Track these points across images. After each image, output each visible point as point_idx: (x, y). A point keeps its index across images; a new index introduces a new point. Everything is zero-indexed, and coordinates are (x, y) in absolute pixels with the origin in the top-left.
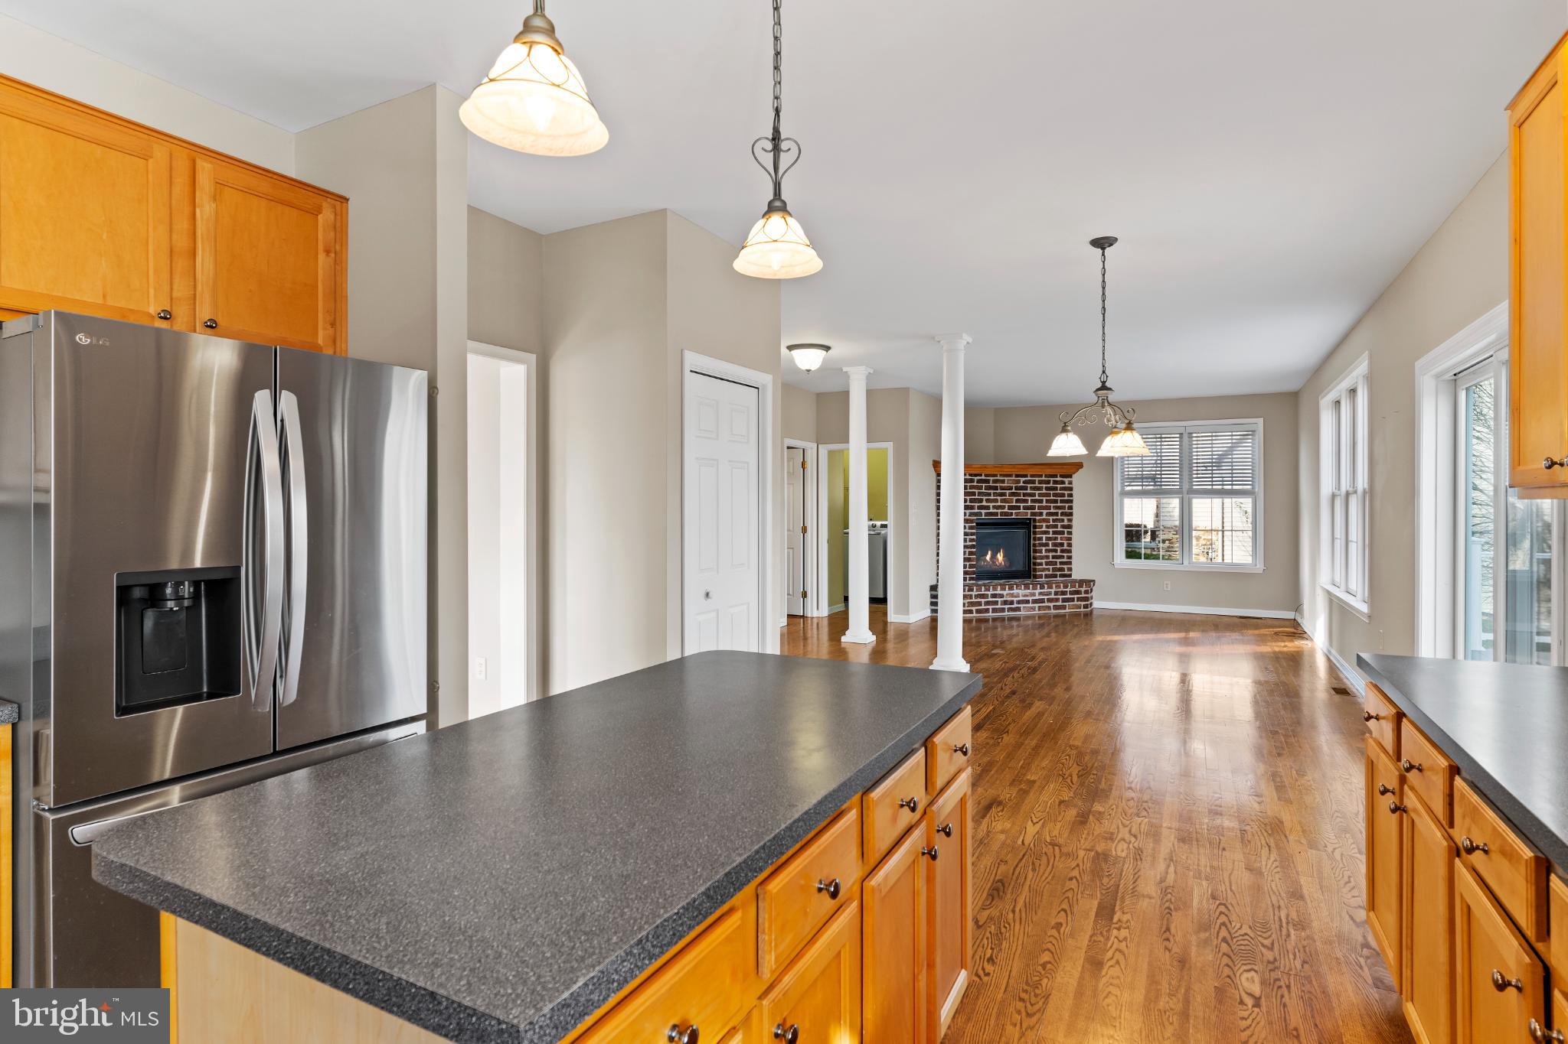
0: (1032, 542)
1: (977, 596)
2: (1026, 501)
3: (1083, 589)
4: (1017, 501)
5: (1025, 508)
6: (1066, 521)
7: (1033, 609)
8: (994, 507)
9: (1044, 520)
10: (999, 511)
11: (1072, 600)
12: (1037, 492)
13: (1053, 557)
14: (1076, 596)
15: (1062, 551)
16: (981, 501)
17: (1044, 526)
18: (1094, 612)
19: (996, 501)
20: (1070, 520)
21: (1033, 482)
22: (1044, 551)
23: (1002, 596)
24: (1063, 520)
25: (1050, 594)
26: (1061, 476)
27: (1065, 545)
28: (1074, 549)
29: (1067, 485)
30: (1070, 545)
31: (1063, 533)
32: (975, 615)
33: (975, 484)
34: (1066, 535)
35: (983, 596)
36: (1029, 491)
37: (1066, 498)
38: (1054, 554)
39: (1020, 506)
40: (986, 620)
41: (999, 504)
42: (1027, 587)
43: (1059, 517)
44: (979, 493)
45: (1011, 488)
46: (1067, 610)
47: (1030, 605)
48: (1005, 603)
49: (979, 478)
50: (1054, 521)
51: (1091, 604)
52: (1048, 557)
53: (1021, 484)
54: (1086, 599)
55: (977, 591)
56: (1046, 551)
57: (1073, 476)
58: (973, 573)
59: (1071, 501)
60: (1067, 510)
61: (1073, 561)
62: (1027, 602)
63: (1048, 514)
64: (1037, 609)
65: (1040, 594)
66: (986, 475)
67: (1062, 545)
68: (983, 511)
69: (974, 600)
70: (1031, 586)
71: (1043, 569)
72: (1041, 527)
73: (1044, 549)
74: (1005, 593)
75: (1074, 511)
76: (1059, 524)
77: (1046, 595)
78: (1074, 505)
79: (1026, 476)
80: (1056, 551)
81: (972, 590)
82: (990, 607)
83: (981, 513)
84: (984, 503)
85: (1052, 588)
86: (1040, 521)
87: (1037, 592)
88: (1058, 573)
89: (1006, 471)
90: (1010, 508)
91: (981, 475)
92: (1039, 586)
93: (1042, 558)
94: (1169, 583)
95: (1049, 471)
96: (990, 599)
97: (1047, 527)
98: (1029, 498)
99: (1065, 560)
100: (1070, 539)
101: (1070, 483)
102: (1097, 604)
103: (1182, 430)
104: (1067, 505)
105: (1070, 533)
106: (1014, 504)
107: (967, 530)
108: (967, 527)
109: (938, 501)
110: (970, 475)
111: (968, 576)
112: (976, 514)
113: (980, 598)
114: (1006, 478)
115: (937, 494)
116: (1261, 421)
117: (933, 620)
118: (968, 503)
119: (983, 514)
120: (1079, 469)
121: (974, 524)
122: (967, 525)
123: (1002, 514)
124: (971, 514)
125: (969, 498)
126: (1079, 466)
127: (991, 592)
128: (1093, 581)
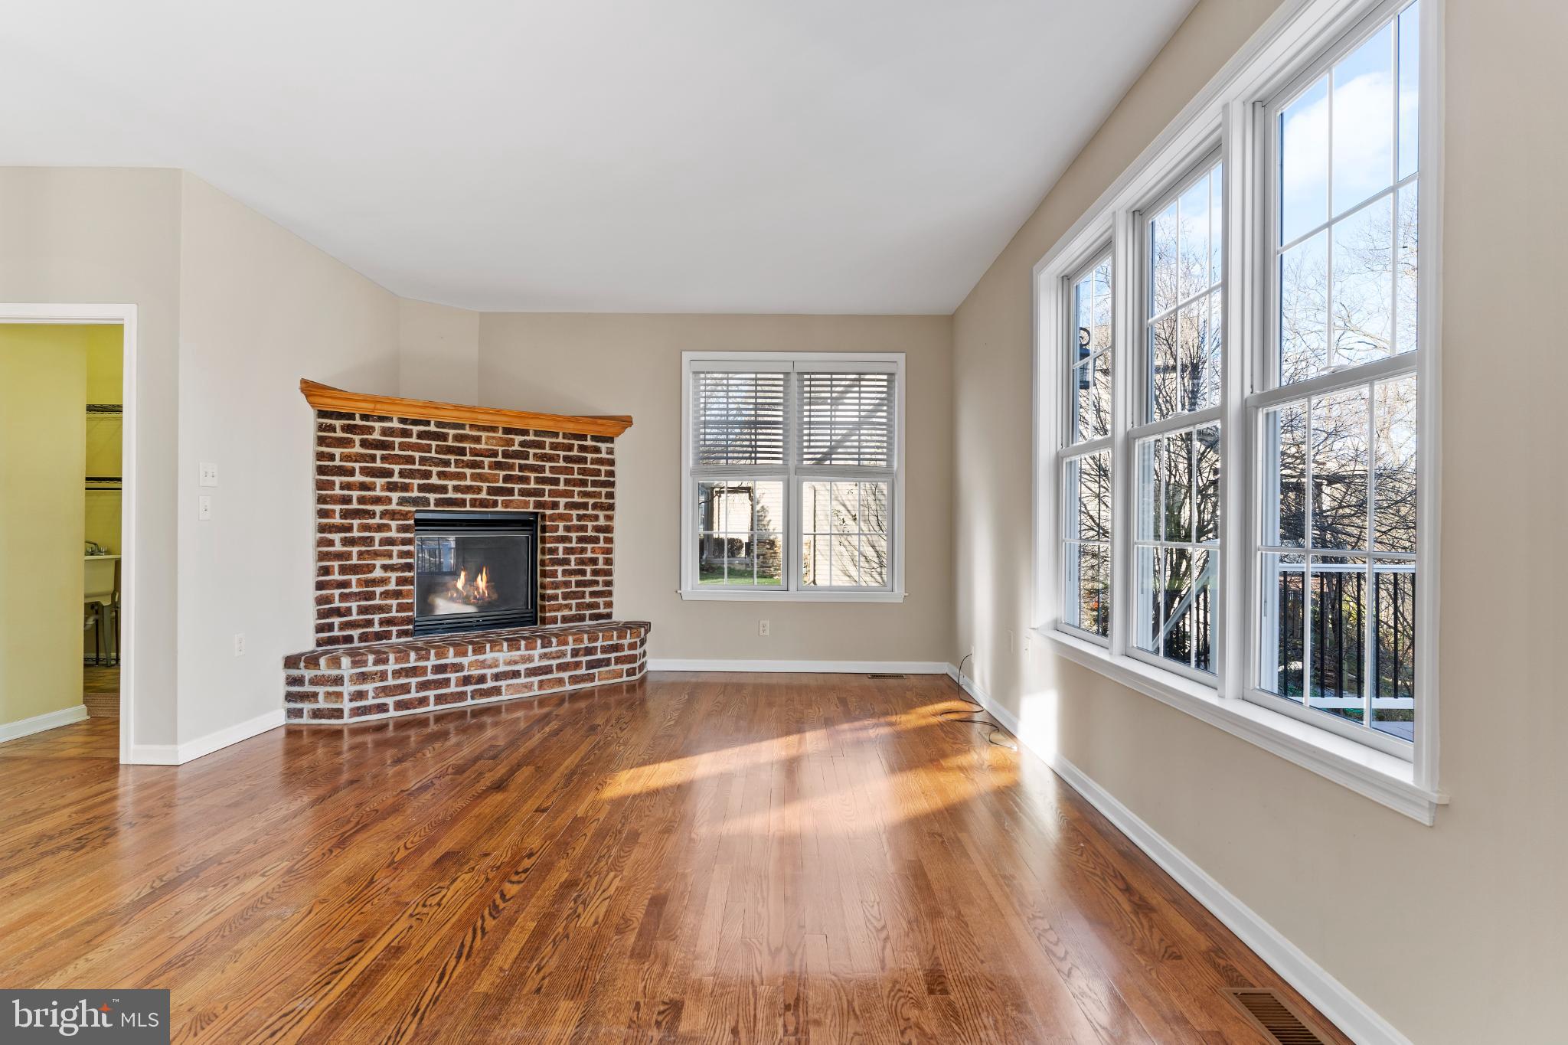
0: (539, 557)
1: (397, 673)
2: (526, 480)
3: (626, 642)
4: (507, 479)
5: (522, 492)
6: (602, 518)
7: (528, 687)
8: (456, 489)
9: (561, 517)
10: (468, 497)
11: (607, 662)
12: (548, 465)
13: (579, 584)
14: (613, 655)
15: (595, 573)
16: (427, 475)
17: (561, 528)
18: (650, 678)
19: (461, 476)
20: (609, 518)
21: (541, 445)
22: (560, 574)
23: (458, 668)
24: (596, 518)
25: (563, 654)
26: (594, 438)
27: (601, 561)
28: (616, 568)
29: (604, 455)
30: (609, 562)
31: (596, 540)
32: (392, 713)
33: (414, 440)
34: (602, 544)
35: (413, 672)
36: (531, 461)
37: (603, 478)
38: (580, 578)
39: (513, 489)
40: (422, 722)
41: (468, 482)
42: (513, 644)
43: (590, 512)
44: (422, 458)
45: (495, 454)
46: (597, 683)
47: (522, 680)
48: (467, 681)
49: (422, 428)
50: (580, 518)
51: (642, 666)
52: (567, 584)
53: (516, 447)
54: (632, 659)
55: (397, 661)
56: (565, 572)
57: (616, 440)
58: (409, 620)
59: (612, 484)
60: (603, 500)
61: (615, 589)
62: (516, 674)
63: (568, 506)
64: (536, 687)
65: (544, 656)
66: (439, 424)
67: (594, 561)
68: (432, 497)
69: (391, 682)
70: (523, 643)
71: (559, 608)
72: (556, 529)
73: (560, 569)
74: (465, 661)
75: (618, 501)
76: (590, 524)
77: (554, 658)
78: (618, 491)
79: (525, 432)
80: (583, 573)
81: (386, 661)
82: (431, 694)
83: (427, 500)
84: (434, 480)
85: (566, 643)
86: (552, 518)
87: (538, 651)
88: (587, 613)
89: (484, 419)
90: (492, 491)
91: (428, 423)
92: (539, 642)
93: (556, 586)
94: (767, 623)
95: (572, 428)
96: (430, 677)
97: (567, 529)
98: (532, 475)
99: (600, 588)
100: (609, 551)
101: (610, 452)
102: (653, 664)
103: (788, 368)
104: (604, 490)
105: (610, 540)
106: (500, 484)
107: (393, 534)
108: (394, 528)
109: (321, 470)
110: (403, 421)
111: (394, 629)
112: (415, 501)
113: (407, 676)
114: (484, 435)
115: (320, 456)
116: (900, 358)
117: (292, 733)
118: (396, 478)
119: (432, 502)
120: (625, 428)
121: (412, 522)
122: (394, 524)
123: (474, 502)
124: (402, 501)
125: (396, 468)
126: (626, 422)
127: (433, 661)
128: (647, 626)
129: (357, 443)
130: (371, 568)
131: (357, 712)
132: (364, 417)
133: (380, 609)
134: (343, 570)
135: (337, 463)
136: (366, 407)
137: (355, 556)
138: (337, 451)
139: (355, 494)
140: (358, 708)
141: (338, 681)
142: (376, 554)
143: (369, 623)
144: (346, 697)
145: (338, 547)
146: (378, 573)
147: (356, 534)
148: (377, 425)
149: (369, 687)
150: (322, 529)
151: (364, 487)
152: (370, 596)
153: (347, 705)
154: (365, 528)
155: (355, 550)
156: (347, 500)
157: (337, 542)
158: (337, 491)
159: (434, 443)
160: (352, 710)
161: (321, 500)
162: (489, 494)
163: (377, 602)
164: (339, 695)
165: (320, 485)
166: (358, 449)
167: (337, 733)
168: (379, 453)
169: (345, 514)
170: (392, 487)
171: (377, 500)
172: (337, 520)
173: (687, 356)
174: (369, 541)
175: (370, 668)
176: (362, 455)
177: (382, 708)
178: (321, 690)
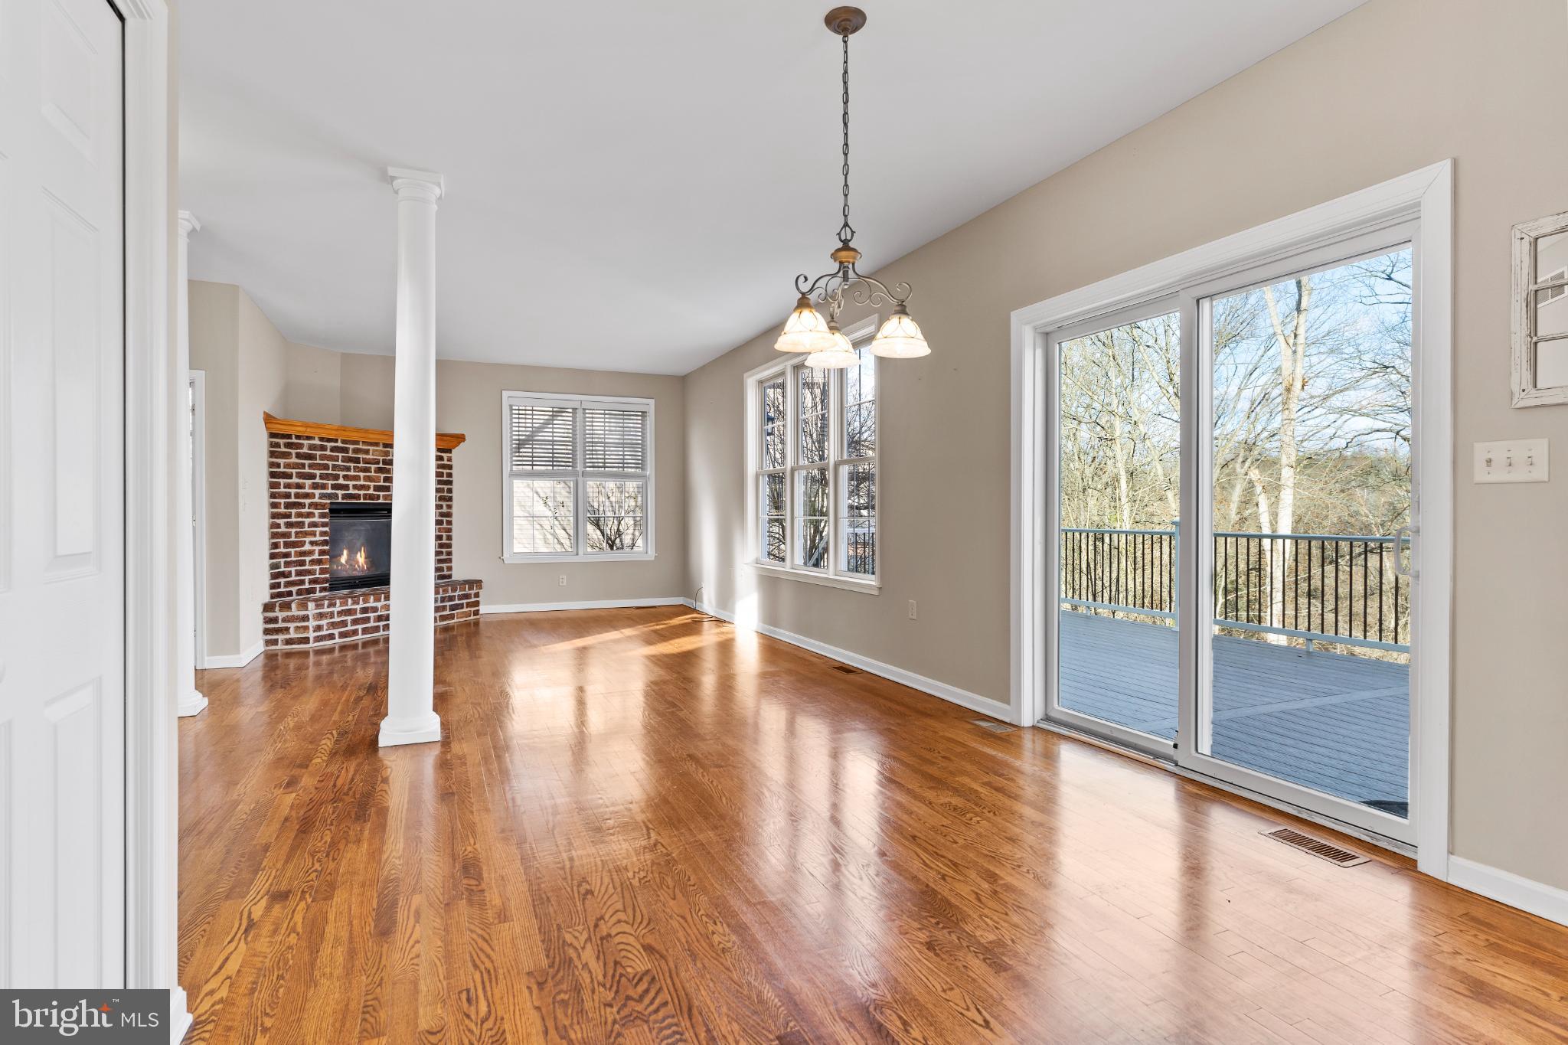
1: (340, 613)
3: (473, 592)
4: (385, 479)
6: (444, 507)
8: (355, 487)
10: (362, 492)
11: (461, 606)
14: (464, 601)
15: (441, 546)
16: (337, 477)
18: (482, 620)
19: (357, 478)
20: (450, 507)
23: (375, 609)
24: (441, 506)
26: (440, 450)
27: (444, 537)
28: (454, 542)
29: (446, 462)
30: (449, 538)
31: (441, 522)
32: (338, 640)
33: (328, 453)
34: (445, 526)
35: (349, 612)
37: (445, 478)
40: (355, 646)
41: (362, 482)
44: (334, 466)
46: (456, 620)
49: (333, 444)
51: (479, 610)
54: (475, 604)
55: (341, 605)
57: (454, 451)
58: (326, 581)
59: (450, 483)
60: (445, 494)
61: (454, 557)
66: (344, 442)
67: (440, 538)
68: (340, 493)
69: (336, 619)
74: (379, 605)
75: (454, 495)
78: (455, 487)
81: (334, 605)
82: (360, 627)
83: (337, 495)
84: (341, 481)
89: (372, 438)
90: (377, 489)
91: (336, 441)
94: (565, 577)
96: (359, 616)
99: (444, 557)
100: (449, 530)
101: (450, 459)
102: (484, 609)
103: (577, 405)
104: (446, 487)
105: (449, 523)
106: (382, 484)
107: (316, 519)
108: (317, 515)
109: (272, 475)
110: (321, 439)
111: (318, 586)
112: (329, 496)
113: (345, 615)
114: (371, 448)
115: (272, 465)
116: (652, 402)
117: (270, 657)
118: (318, 480)
119: (340, 496)
120: (459, 443)
121: (327, 511)
122: (317, 512)
123: (366, 496)
124: (322, 496)
125: (318, 472)
126: (461, 438)
127: (361, 605)
128: (479, 583)
129: (294, 455)
130: (303, 544)
131: (318, 639)
132: (298, 437)
133: (309, 572)
134: (287, 545)
135: (282, 469)
136: (300, 430)
137: (293, 535)
138: (282, 461)
139: (293, 491)
140: (318, 637)
141: (306, 618)
142: (306, 534)
143: (302, 582)
144: (311, 629)
145: (283, 529)
146: (307, 547)
147: (293, 519)
148: (305, 442)
149: (324, 622)
150: (274, 516)
151: (299, 486)
152: (302, 563)
153: (312, 635)
154: (299, 515)
155: (293, 531)
156: (288, 496)
157: (282, 525)
158: (282, 490)
159: (340, 455)
160: (315, 638)
161: (273, 496)
162: (374, 490)
163: (307, 567)
164: (306, 628)
165: (273, 485)
166: (294, 460)
167: (305, 654)
168: (307, 462)
169: (288, 506)
170: (315, 486)
171: (307, 496)
172: (282, 510)
173: (505, 394)
174: (301, 524)
175: (326, 610)
176: (297, 464)
177: (331, 637)
178: (292, 626)
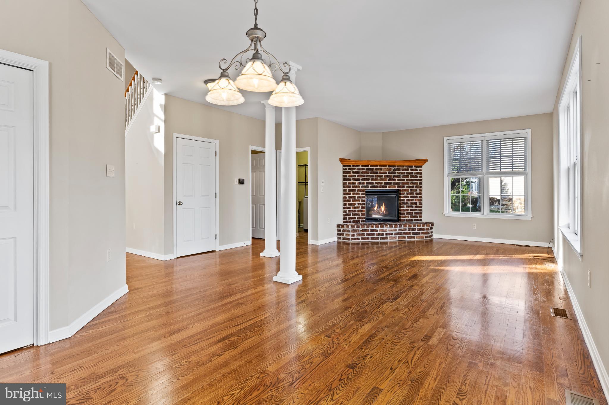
0: (399, 202)
1: (362, 231)
2: (395, 180)
3: (425, 228)
4: (389, 180)
5: (394, 183)
6: (418, 190)
7: (395, 238)
8: (376, 183)
9: (405, 190)
10: (379, 185)
12: (401, 175)
13: (411, 210)
14: (421, 231)
15: (416, 207)
16: (368, 180)
17: (405, 194)
18: (434, 240)
19: (377, 180)
20: (421, 190)
21: (399, 170)
22: (405, 207)
23: (376, 231)
24: (416, 190)
25: (405, 230)
26: (415, 166)
27: (418, 203)
28: (423, 206)
29: (419, 171)
30: (421, 204)
31: (416, 197)
32: (360, 240)
33: (365, 171)
34: (418, 198)
35: (365, 231)
36: (396, 174)
37: (418, 178)
38: (411, 208)
39: (391, 183)
40: (368, 244)
41: (379, 181)
42: (391, 226)
43: (414, 189)
44: (367, 175)
45: (386, 173)
46: (416, 239)
47: (394, 236)
48: (379, 234)
49: (367, 168)
50: (411, 190)
51: (431, 236)
52: (407, 210)
53: (392, 171)
54: (427, 233)
55: (362, 228)
56: (407, 207)
57: (423, 166)
58: (364, 218)
59: (421, 180)
60: (418, 185)
61: (423, 212)
62: (392, 234)
63: (407, 187)
64: (397, 238)
65: (400, 230)
66: (371, 166)
67: (416, 203)
68: (370, 185)
69: (360, 233)
70: (394, 225)
71: (405, 217)
72: (404, 194)
73: (405, 206)
74: (378, 229)
75: (423, 185)
76: (414, 192)
77: (402, 231)
78: (423, 182)
79: (394, 166)
80: (412, 207)
81: (359, 227)
82: (370, 237)
83: (368, 186)
84: (370, 181)
85: (406, 227)
86: (403, 191)
87: (398, 228)
88: (414, 219)
89: (383, 164)
90: (385, 183)
91: (368, 166)
92: (398, 226)
93: (404, 210)
94: (475, 225)
95: (408, 164)
96: (370, 232)
97: (407, 194)
98: (397, 179)
99: (418, 212)
100: (421, 200)
101: (421, 170)
102: (435, 236)
103: (483, 139)
104: (419, 182)
105: (421, 197)
106: (388, 181)
107: (360, 195)
108: (360, 194)
109: (344, 180)
110: (362, 166)
111: (361, 220)
112: (365, 187)
113: (364, 232)
114: (383, 168)
115: (344, 176)
116: (529, 131)
117: (339, 243)
118: (361, 181)
119: (370, 187)
120: (425, 163)
121: (365, 192)
122: (360, 193)
123: (380, 187)
124: (362, 187)
125: (361, 178)
126: (425, 161)
127: (370, 229)
128: (433, 224)
129: (352, 172)
130: (355, 204)
131: (353, 239)
132: (353, 166)
133: (357, 215)
134: (349, 204)
135: (347, 178)
136: (354, 163)
137: (351, 201)
138: (347, 175)
139: (351, 185)
140: (353, 238)
141: (348, 231)
142: (356, 201)
143: (355, 218)
144: (350, 235)
145: (348, 199)
146: (357, 205)
147: (352, 195)
148: (356, 167)
149: (355, 233)
150: (344, 194)
151: (353, 183)
152: (355, 211)
153: (350, 237)
154: (354, 194)
155: (352, 199)
156: (349, 187)
157: (348, 197)
158: (347, 185)
159: (370, 171)
161: (344, 187)
162: (384, 184)
163: (357, 213)
164: (349, 235)
165: (344, 183)
166: (352, 174)
167: (348, 244)
168: (357, 175)
169: (349, 190)
170: (360, 183)
171: (356, 187)
172: (347, 192)
173: (445, 139)
174: (355, 197)
175: (355, 229)
176: (353, 175)
177: (358, 239)
178: (345, 233)
